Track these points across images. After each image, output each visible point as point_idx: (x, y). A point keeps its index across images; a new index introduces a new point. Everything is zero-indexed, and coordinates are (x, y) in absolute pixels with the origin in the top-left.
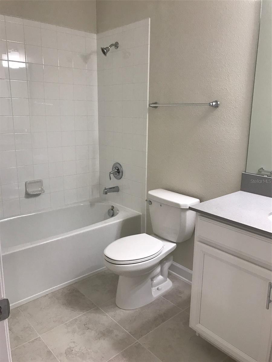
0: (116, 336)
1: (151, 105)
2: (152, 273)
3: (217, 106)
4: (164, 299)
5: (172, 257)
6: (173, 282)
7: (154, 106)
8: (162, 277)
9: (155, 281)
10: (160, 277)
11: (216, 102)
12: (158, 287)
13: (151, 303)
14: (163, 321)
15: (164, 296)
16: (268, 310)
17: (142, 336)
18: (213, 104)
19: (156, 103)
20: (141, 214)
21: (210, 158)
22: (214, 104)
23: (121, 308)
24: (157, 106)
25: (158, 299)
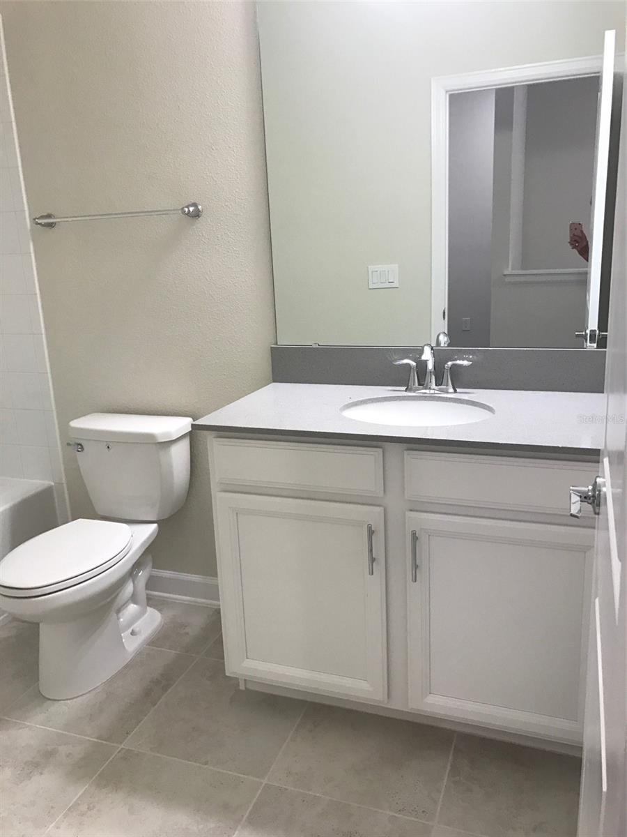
0: (68, 755)
1: (39, 221)
2: (119, 598)
3: (197, 215)
4: (153, 650)
5: (150, 558)
6: (160, 610)
7: (45, 223)
8: (135, 606)
9: (122, 620)
10: (132, 608)
11: (195, 205)
12: (131, 629)
13: (126, 666)
14: (165, 689)
15: (149, 645)
16: (373, 576)
17: (127, 733)
18: (189, 211)
19: (49, 216)
20: (53, 484)
21: (199, 327)
22: (191, 209)
23: (57, 699)
24: (52, 223)
25: (139, 653)
